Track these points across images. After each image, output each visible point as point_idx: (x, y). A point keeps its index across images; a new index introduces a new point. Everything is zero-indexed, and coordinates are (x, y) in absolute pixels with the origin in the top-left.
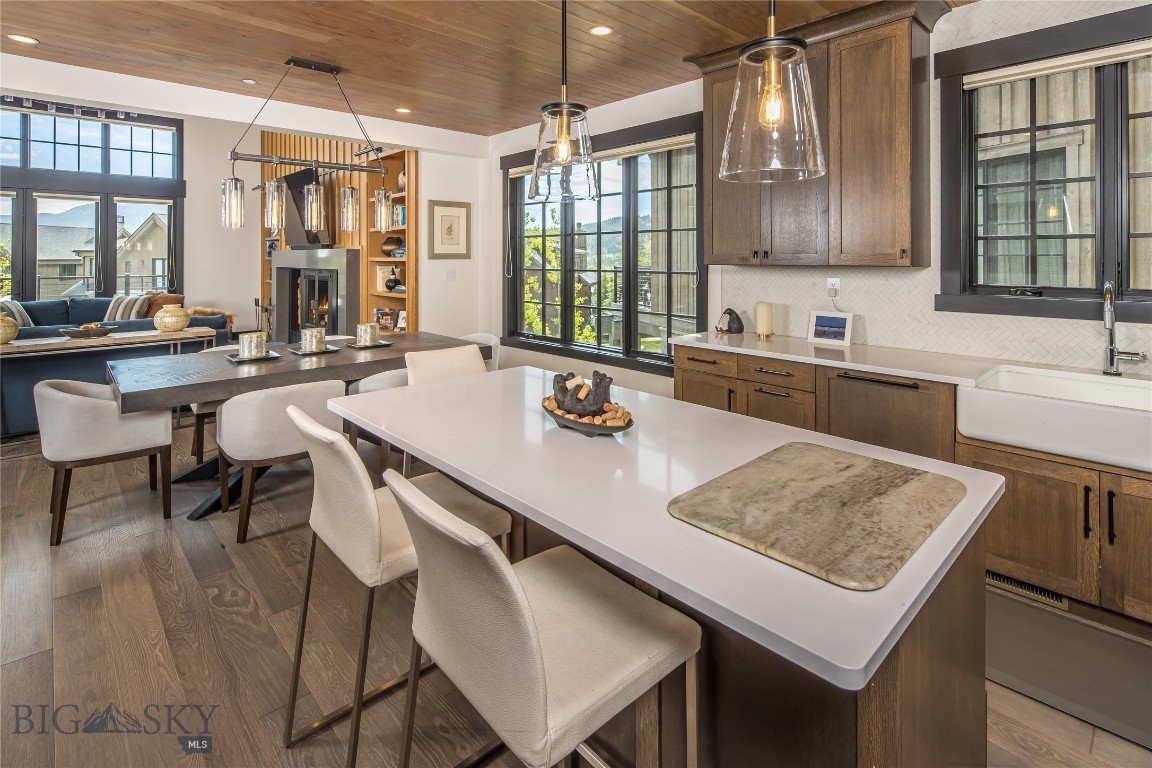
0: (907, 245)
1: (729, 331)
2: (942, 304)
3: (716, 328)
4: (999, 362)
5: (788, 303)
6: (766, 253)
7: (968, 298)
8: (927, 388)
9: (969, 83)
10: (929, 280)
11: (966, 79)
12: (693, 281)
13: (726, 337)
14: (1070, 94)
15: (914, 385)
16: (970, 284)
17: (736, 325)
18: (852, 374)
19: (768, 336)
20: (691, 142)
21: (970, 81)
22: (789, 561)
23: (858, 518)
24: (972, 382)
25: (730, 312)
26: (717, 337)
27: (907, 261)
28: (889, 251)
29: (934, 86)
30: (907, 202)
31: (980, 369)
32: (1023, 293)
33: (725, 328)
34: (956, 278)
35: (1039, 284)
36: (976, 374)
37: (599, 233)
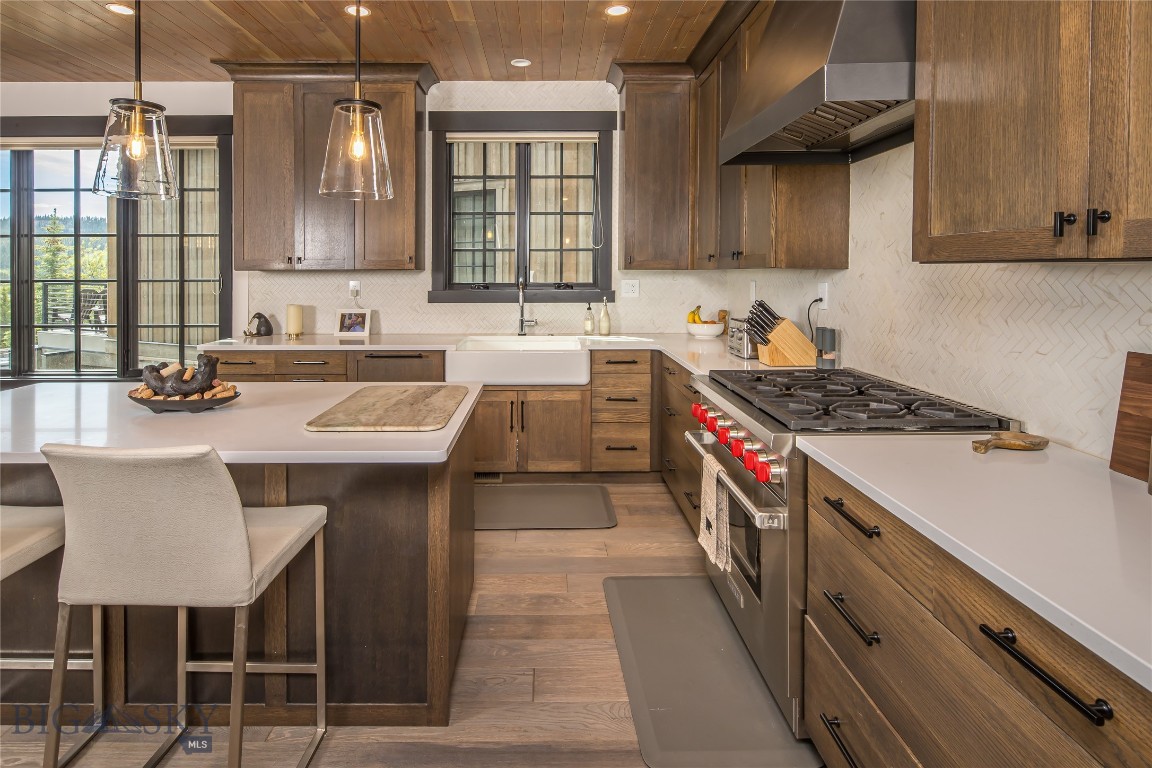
0: (413, 254)
1: (259, 334)
2: (433, 298)
3: (245, 332)
4: (465, 335)
5: (315, 305)
6: (299, 259)
7: (449, 292)
8: (427, 357)
9: (450, 138)
10: (425, 280)
11: (448, 135)
12: (213, 290)
13: (255, 340)
14: (499, 152)
15: (419, 355)
16: (450, 284)
17: (265, 327)
18: (375, 354)
19: (297, 335)
20: (213, 145)
21: (451, 136)
22: (396, 429)
23: (422, 407)
24: (454, 347)
25: (259, 316)
26: (245, 341)
27: (413, 266)
28: (400, 258)
29: (428, 135)
30: (412, 221)
31: (458, 339)
32: (479, 288)
33: (255, 332)
34: (441, 277)
35: (489, 280)
36: (456, 342)
37: (77, 236)
